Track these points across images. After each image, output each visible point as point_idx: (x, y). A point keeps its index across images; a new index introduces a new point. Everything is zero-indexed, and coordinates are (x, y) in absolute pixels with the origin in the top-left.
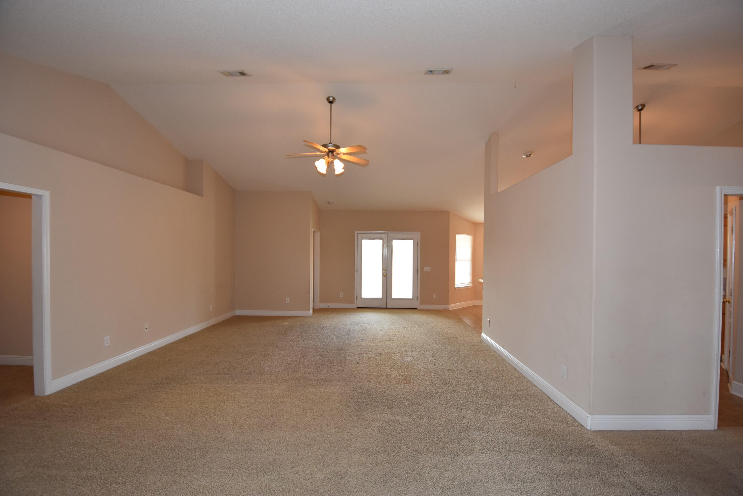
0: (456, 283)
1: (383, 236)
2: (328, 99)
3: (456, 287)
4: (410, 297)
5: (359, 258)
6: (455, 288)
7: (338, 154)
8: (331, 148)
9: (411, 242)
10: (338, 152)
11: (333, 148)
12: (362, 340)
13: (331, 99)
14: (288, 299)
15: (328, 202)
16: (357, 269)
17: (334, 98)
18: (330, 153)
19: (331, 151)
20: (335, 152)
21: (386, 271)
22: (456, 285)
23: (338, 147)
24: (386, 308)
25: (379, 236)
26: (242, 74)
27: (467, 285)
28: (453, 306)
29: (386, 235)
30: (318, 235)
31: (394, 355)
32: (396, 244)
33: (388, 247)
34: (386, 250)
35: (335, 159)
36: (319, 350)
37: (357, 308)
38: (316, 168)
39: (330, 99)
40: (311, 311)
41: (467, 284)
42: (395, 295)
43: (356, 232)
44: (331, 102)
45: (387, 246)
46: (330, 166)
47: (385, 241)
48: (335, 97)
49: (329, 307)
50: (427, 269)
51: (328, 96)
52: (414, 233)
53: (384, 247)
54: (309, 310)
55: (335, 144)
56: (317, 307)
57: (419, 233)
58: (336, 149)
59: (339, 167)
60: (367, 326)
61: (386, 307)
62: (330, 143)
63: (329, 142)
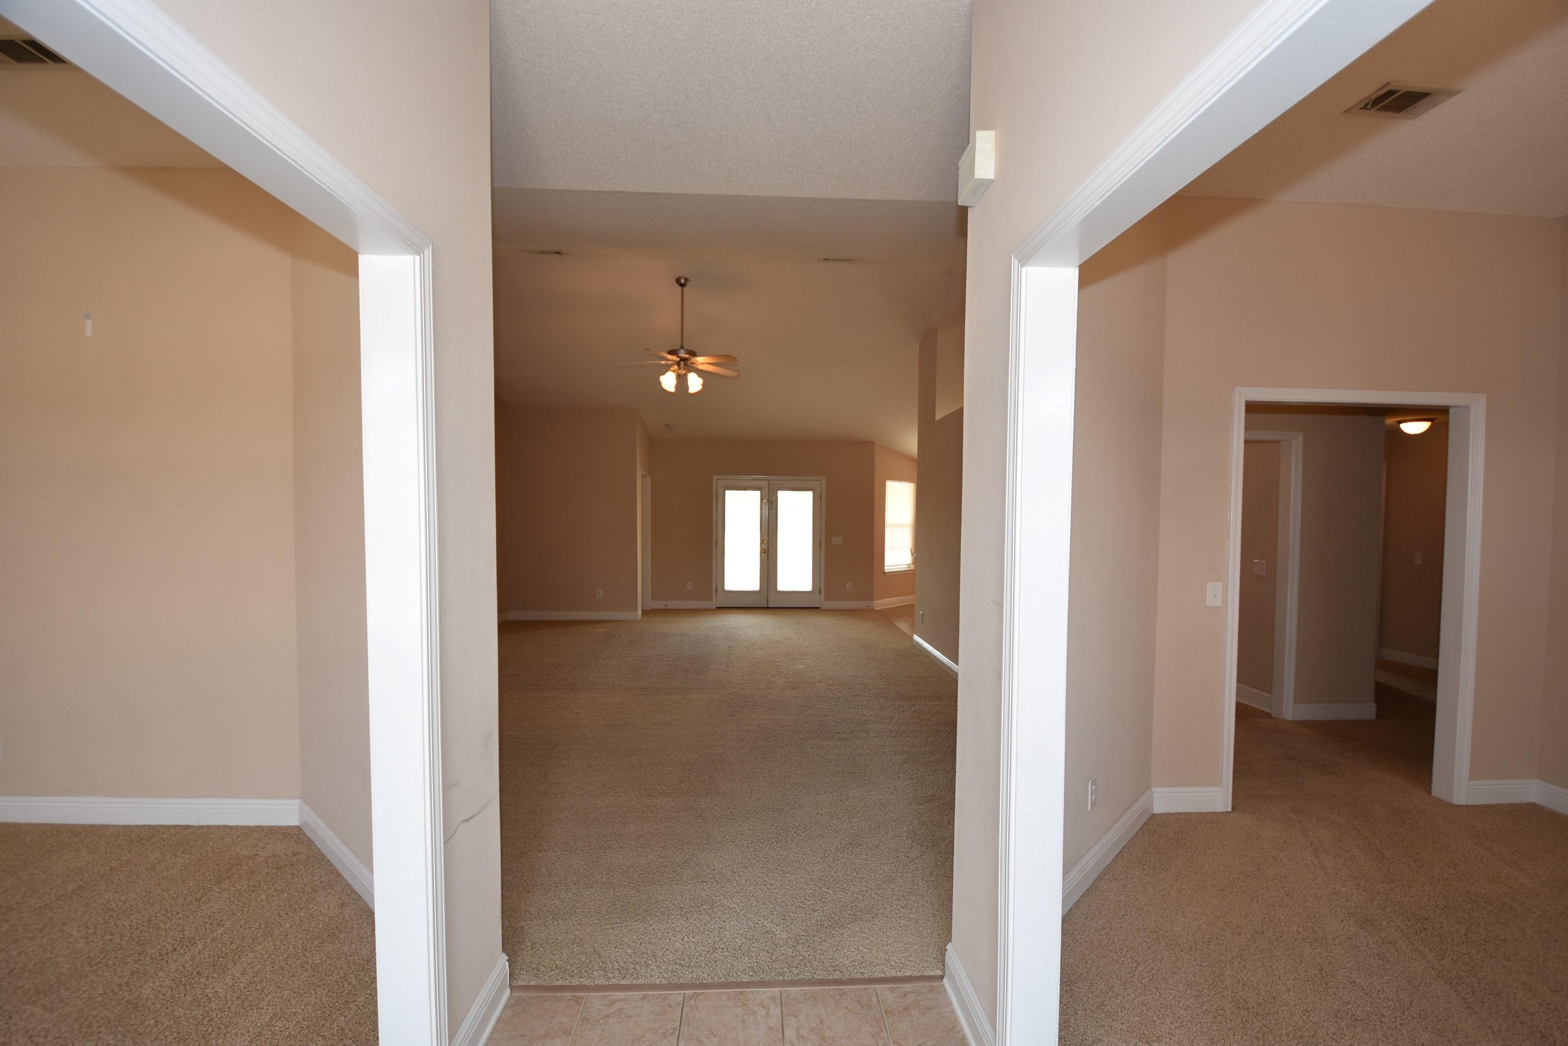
0: (886, 564)
1: (762, 484)
2: (678, 280)
3: (886, 571)
4: (809, 588)
5: (720, 522)
6: (885, 573)
7: (694, 363)
8: (683, 354)
9: (810, 494)
10: (694, 361)
11: (687, 356)
12: (730, 647)
13: (683, 281)
14: (601, 591)
15: (667, 426)
16: (716, 540)
17: (686, 280)
18: (682, 362)
19: (684, 360)
20: (690, 361)
21: (767, 544)
22: (885, 568)
23: (693, 354)
24: (768, 608)
25: (754, 483)
26: (558, 253)
27: (906, 568)
28: (880, 604)
29: (767, 481)
30: (649, 480)
31: (779, 663)
32: (784, 497)
33: (770, 502)
34: (766, 508)
35: (690, 372)
36: (665, 659)
37: (717, 608)
38: (661, 383)
39: (681, 281)
40: (640, 612)
41: (905, 566)
42: (781, 586)
43: (714, 477)
44: (682, 285)
45: (768, 500)
46: (682, 381)
47: (766, 491)
48: (688, 277)
49: (668, 607)
50: (837, 541)
51: (678, 276)
52: (816, 478)
53: (763, 502)
54: (636, 610)
55: (690, 349)
56: (648, 608)
57: (824, 479)
58: (692, 357)
59: (695, 383)
60: (735, 632)
61: (766, 606)
62: (682, 347)
63: (680, 345)
